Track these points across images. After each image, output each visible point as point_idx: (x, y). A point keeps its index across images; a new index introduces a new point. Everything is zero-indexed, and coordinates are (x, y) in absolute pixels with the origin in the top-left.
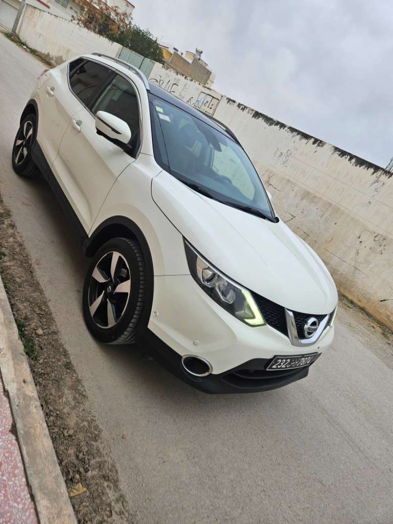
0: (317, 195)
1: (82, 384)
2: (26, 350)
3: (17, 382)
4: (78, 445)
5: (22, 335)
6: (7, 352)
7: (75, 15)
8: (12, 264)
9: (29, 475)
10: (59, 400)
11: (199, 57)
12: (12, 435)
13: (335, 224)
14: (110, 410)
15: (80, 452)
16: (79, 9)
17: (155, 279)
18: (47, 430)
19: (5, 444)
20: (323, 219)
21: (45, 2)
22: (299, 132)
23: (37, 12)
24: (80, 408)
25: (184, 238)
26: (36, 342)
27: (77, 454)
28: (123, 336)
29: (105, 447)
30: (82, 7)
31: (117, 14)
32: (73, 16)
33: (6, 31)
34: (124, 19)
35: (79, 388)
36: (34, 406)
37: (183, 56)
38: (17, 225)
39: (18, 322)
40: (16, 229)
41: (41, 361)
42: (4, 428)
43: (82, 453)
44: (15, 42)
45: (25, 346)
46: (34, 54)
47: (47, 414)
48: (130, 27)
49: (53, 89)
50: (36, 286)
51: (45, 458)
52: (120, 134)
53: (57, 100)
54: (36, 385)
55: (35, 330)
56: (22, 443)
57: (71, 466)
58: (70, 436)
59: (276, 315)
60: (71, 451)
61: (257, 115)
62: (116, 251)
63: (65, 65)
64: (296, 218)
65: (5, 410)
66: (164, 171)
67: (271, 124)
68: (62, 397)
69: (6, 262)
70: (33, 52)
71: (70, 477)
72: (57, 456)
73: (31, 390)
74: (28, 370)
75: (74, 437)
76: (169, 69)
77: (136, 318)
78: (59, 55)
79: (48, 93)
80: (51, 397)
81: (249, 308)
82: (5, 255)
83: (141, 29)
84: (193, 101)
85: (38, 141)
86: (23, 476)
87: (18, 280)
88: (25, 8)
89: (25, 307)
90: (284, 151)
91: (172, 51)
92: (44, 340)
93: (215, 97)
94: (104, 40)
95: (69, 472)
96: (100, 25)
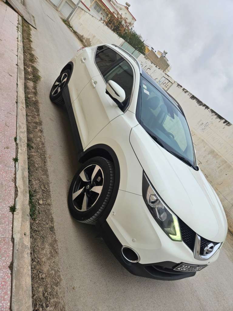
0: (219, 154)
1: (57, 244)
2: (31, 214)
3: (21, 234)
4: (46, 286)
5: (31, 202)
6: (20, 211)
7: (103, 18)
8: (35, 154)
9: (12, 302)
10: (41, 251)
11: (164, 55)
12: (9, 270)
13: (226, 174)
14: (70, 267)
15: (46, 291)
16: (106, 15)
17: (119, 191)
18: (30, 271)
19: (3, 275)
20: (219, 169)
21: (88, 8)
22: (216, 114)
23: (83, 12)
24: (52, 260)
25: (144, 171)
26: (37, 208)
27: (44, 293)
28: (89, 220)
29: (61, 292)
30: (107, 14)
31: (126, 22)
32: (101, 18)
33: (63, 18)
34: (129, 26)
35: (55, 246)
36: (26, 253)
37: (156, 53)
38: (43, 131)
39: (30, 193)
40: (43, 134)
41: (37, 222)
42: (6, 264)
43: (47, 292)
44: (67, 25)
45: (30, 210)
46: (75, 34)
47: (32, 260)
48: (131, 31)
49: (85, 59)
50: (45, 172)
51: (25, 292)
52: (119, 96)
53: (86, 66)
54: (31, 237)
55: (39, 200)
56: (14, 278)
57: (39, 300)
58: (42, 278)
59: (190, 237)
60: (41, 289)
61: (193, 97)
62: (98, 165)
63: (95, 47)
64: (202, 164)
65: (9, 251)
66: (140, 125)
67: (200, 105)
68: (44, 249)
69: (33, 152)
70: (75, 33)
71: (36, 309)
72: (32, 292)
73: (27, 241)
74: (29, 227)
75: (44, 280)
76: (148, 60)
77: (100, 212)
78: (89, 38)
79: (82, 61)
80: (37, 248)
81: (174, 228)
82: (33, 148)
83: (137, 33)
84: (157, 80)
85: (69, 86)
86: (9, 301)
87: (36, 166)
88: (77, 8)
89: (36, 183)
90: (205, 123)
91: (150, 49)
92: (41, 208)
93: (170, 81)
94: (115, 36)
95: (36, 304)
96: (115, 26)
